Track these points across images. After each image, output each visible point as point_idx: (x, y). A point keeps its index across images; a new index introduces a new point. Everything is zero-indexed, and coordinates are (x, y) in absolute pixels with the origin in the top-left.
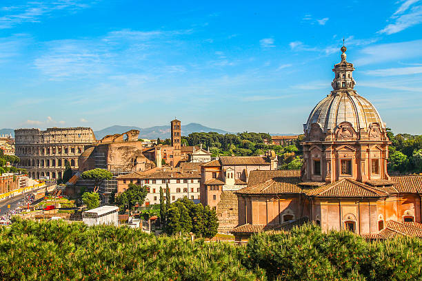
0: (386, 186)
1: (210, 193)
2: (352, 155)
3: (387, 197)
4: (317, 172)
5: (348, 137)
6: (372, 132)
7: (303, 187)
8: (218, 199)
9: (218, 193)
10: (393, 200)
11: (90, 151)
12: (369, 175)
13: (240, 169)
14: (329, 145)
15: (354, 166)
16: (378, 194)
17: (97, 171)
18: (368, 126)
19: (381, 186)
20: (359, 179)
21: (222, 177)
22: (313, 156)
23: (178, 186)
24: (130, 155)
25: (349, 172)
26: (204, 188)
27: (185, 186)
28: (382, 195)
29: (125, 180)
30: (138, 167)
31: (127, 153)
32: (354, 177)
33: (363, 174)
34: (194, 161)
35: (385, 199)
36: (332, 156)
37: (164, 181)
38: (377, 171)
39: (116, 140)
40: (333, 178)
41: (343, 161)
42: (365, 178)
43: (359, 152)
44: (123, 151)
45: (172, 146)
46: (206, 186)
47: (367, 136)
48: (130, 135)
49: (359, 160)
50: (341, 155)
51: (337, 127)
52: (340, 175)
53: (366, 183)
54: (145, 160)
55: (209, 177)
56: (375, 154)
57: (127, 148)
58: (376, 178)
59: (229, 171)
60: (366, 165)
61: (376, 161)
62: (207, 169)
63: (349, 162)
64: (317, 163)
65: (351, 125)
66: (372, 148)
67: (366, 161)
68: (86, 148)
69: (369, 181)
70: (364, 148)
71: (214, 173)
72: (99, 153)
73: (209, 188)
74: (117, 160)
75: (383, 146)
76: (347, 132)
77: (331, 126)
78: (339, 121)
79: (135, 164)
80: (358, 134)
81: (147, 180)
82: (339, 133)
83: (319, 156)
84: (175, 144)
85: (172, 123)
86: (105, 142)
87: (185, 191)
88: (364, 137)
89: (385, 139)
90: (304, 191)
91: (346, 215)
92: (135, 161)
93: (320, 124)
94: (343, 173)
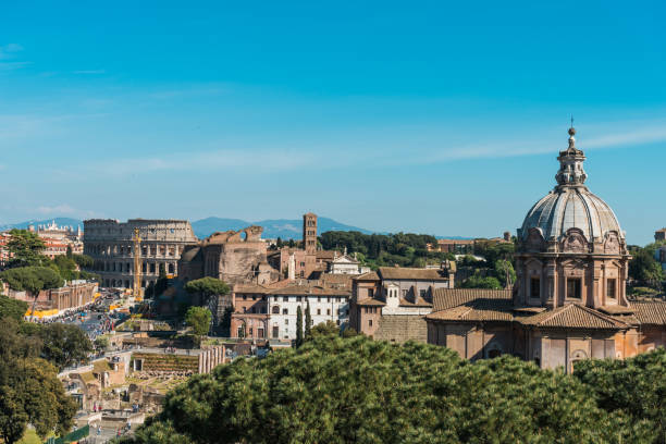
0: (625, 314)
1: (365, 317)
2: (581, 273)
3: (628, 329)
4: (535, 294)
5: (577, 249)
6: (609, 243)
7: (515, 313)
8: (375, 324)
9: (375, 317)
10: (633, 332)
11: (193, 253)
12: (603, 300)
13: (407, 285)
14: (552, 258)
15: (584, 289)
16: (617, 325)
17: (207, 281)
18: (604, 233)
19: (618, 315)
20: (590, 304)
21: (380, 295)
22: (530, 272)
23: (319, 305)
24: (251, 260)
25: (577, 294)
26: (353, 310)
27: (329, 306)
28: (622, 326)
29: (245, 296)
30: (261, 278)
31: (247, 258)
32: (583, 302)
33: (595, 299)
34: (335, 272)
35: (625, 333)
36: (555, 274)
37: (299, 298)
38: (612, 294)
39: (232, 239)
40: (555, 303)
41: (570, 280)
42: (598, 303)
43: (590, 271)
44: (240, 255)
45: (304, 249)
46: (359, 307)
47: (602, 248)
48: (250, 233)
49: (590, 278)
50: (568, 272)
51: (562, 234)
52: (566, 299)
53: (600, 310)
54: (269, 268)
55: (363, 296)
56: (612, 272)
57: (247, 251)
58: (612, 304)
59: (391, 287)
60: (600, 287)
61: (612, 282)
62: (361, 285)
63: (578, 281)
64: (535, 283)
65: (581, 232)
66: (608, 264)
67: (600, 282)
68: (188, 248)
69: (603, 308)
70: (597, 264)
71: (371, 290)
72: (205, 257)
73: (363, 310)
74: (231, 267)
75: (622, 261)
76: (576, 242)
77: (556, 233)
78: (567, 227)
79: (257, 274)
80: (591, 245)
81: (276, 296)
82: (567, 242)
83: (539, 272)
84: (308, 247)
85: (305, 217)
86: (215, 240)
87: (328, 314)
88: (598, 249)
89: (625, 253)
90: (517, 319)
91: (574, 352)
92: (257, 269)
93: (541, 230)
94: (569, 296)
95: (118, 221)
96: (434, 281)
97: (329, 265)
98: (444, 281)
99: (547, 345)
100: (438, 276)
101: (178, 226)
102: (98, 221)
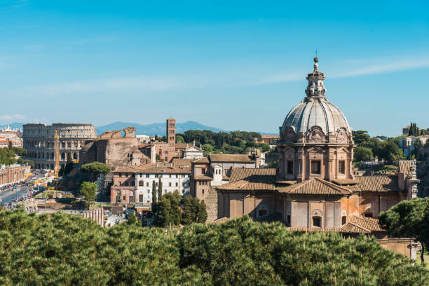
0: (351, 185)
1: (199, 188)
2: (320, 157)
3: (350, 195)
4: (290, 171)
5: (318, 140)
6: (339, 136)
7: (277, 185)
8: (206, 193)
9: (206, 187)
10: (355, 198)
11: (89, 146)
12: (336, 175)
13: (228, 166)
14: (301, 147)
15: (323, 167)
16: (343, 192)
17: (95, 165)
18: (336, 129)
19: (346, 185)
20: (327, 178)
21: (210, 173)
22: (287, 156)
23: (170, 180)
24: (128, 150)
25: (319, 172)
26: (192, 183)
27: (177, 180)
28: (346, 193)
29: (120, 174)
30: (134, 161)
31: (124, 149)
32: (322, 176)
33: (330, 174)
34: (187, 157)
35: (348, 197)
36: (303, 158)
37: (157, 175)
38: (342, 171)
39: (115, 136)
40: (303, 178)
41: (313, 162)
42: (332, 176)
43: (327, 154)
44: (120, 147)
45: (167, 142)
46: (195, 181)
47: (335, 139)
48: (127, 132)
49: (327, 161)
50: (312, 156)
51: (308, 130)
52: (311, 174)
53: (333, 182)
54: (141, 155)
55: (198, 174)
56: (342, 155)
57: (124, 144)
58: (342, 178)
59: (217, 167)
60: (333, 166)
61: (342, 163)
62: (196, 166)
63: (319, 162)
64: (290, 164)
65: (320, 129)
66: (339, 150)
67: (334, 162)
68: (87, 142)
69: (336, 181)
70: (332, 151)
71: (203, 170)
72: (97, 149)
73: (198, 183)
74: (114, 155)
75: (349, 148)
76: (317, 135)
77: (304, 130)
78: (311, 125)
79: (131, 159)
80: (327, 138)
81: (141, 174)
82: (311, 136)
83: (292, 156)
84: (169, 141)
85: (167, 121)
86: (104, 137)
87: (177, 185)
88: (332, 140)
89: (351, 143)
90: (278, 188)
91: (313, 211)
92: (131, 156)
93: (294, 128)
94: (313, 172)
95: (46, 125)
96: (245, 163)
97: (183, 153)
98: (253, 163)
99: (295, 206)
100: (249, 160)
101: (86, 127)
102: (32, 125)
